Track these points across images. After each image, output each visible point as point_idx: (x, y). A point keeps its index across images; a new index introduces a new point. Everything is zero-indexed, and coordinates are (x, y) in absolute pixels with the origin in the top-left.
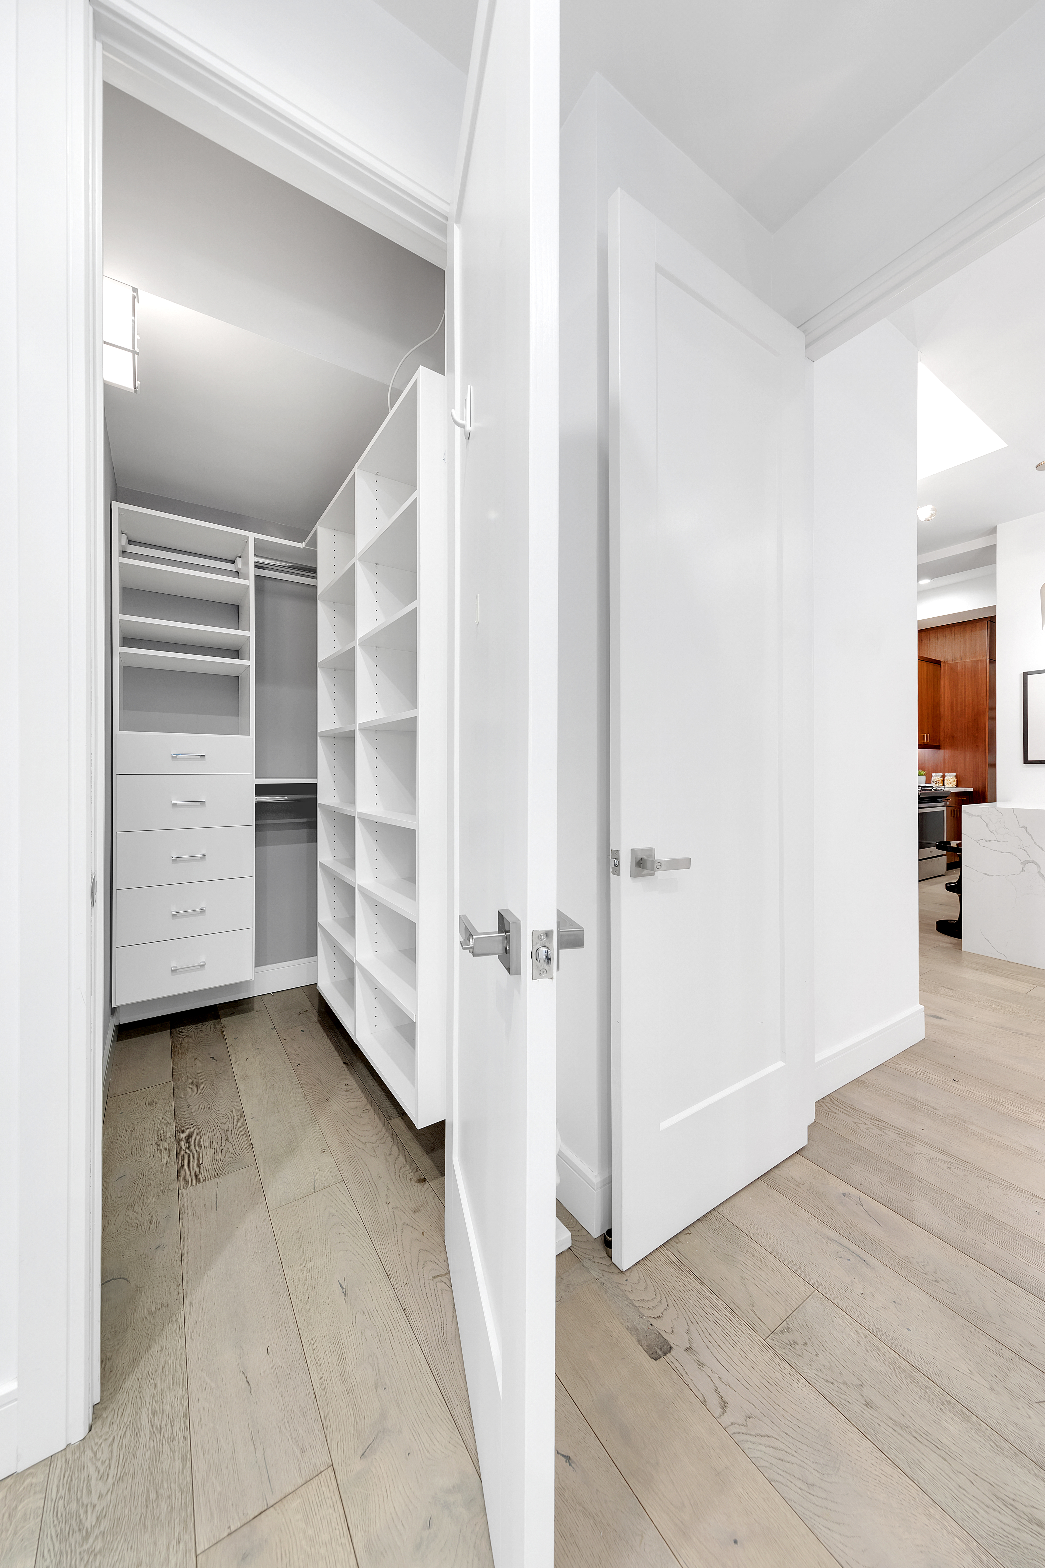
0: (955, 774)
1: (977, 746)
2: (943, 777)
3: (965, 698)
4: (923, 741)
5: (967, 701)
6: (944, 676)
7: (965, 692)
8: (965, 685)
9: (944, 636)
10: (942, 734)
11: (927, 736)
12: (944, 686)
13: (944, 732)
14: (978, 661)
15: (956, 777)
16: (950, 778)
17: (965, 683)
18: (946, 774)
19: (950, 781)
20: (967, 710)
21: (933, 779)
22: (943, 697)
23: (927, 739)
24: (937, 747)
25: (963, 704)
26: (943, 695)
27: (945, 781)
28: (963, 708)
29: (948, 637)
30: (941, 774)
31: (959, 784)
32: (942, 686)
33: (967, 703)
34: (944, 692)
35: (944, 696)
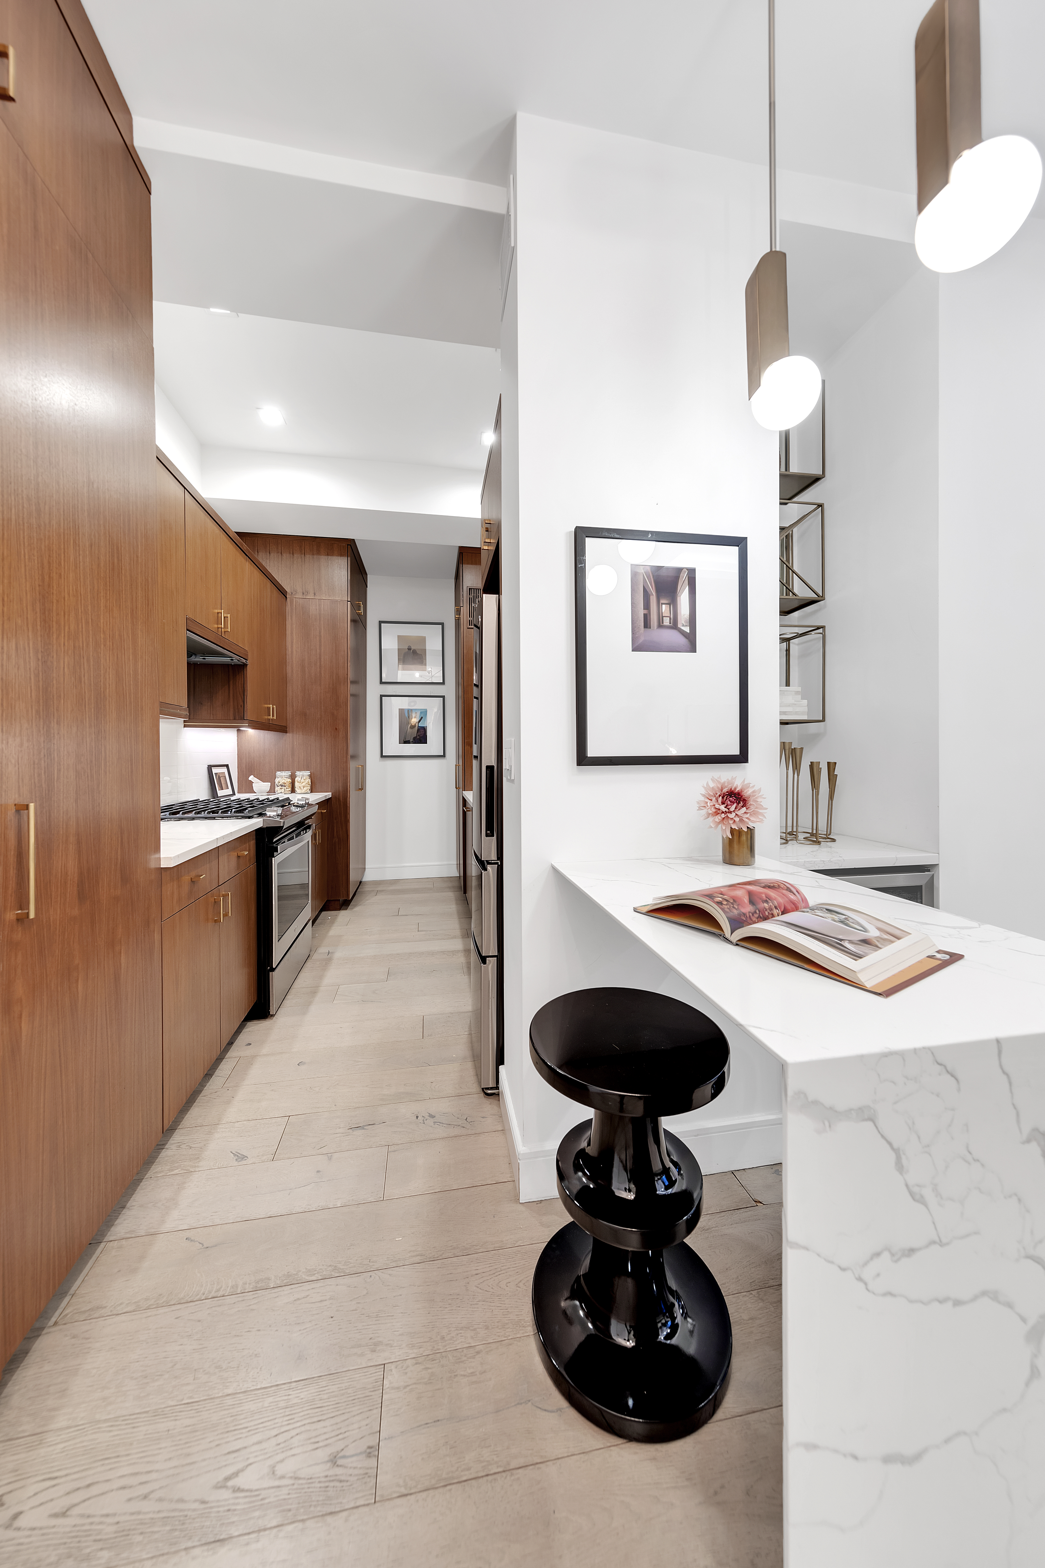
0: (308, 773)
1: (336, 729)
2: (293, 777)
3: (320, 655)
4: (266, 717)
5: (322, 660)
6: (292, 617)
7: (320, 646)
8: (320, 636)
9: (290, 553)
10: (289, 709)
11: (273, 708)
12: (292, 633)
13: (293, 706)
14: (337, 601)
15: (310, 776)
16: (303, 779)
17: (320, 632)
18: (298, 773)
19: (304, 784)
20: (323, 675)
21: (277, 780)
22: (290, 650)
23: (273, 716)
24: (282, 729)
25: (318, 664)
26: (290, 646)
27: (297, 784)
28: (318, 670)
29: (295, 555)
30: (289, 773)
31: (313, 789)
32: (288, 632)
33: (322, 663)
34: (292, 642)
35: (292, 649)
